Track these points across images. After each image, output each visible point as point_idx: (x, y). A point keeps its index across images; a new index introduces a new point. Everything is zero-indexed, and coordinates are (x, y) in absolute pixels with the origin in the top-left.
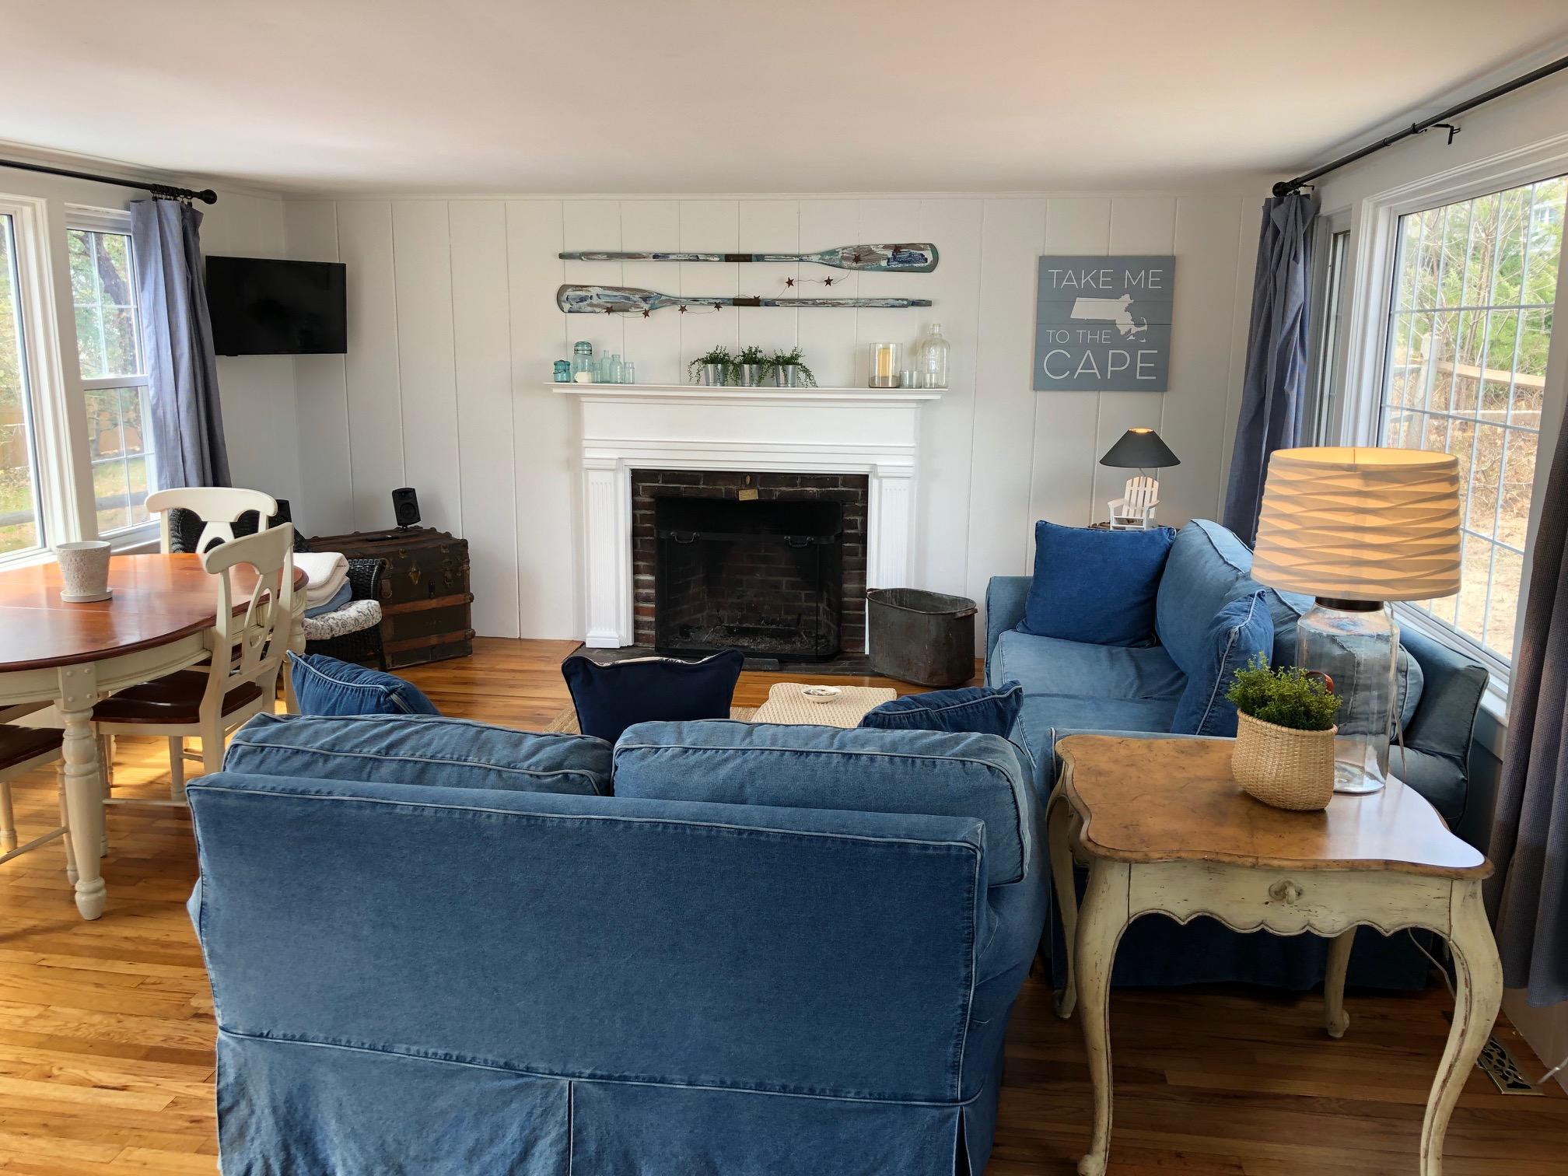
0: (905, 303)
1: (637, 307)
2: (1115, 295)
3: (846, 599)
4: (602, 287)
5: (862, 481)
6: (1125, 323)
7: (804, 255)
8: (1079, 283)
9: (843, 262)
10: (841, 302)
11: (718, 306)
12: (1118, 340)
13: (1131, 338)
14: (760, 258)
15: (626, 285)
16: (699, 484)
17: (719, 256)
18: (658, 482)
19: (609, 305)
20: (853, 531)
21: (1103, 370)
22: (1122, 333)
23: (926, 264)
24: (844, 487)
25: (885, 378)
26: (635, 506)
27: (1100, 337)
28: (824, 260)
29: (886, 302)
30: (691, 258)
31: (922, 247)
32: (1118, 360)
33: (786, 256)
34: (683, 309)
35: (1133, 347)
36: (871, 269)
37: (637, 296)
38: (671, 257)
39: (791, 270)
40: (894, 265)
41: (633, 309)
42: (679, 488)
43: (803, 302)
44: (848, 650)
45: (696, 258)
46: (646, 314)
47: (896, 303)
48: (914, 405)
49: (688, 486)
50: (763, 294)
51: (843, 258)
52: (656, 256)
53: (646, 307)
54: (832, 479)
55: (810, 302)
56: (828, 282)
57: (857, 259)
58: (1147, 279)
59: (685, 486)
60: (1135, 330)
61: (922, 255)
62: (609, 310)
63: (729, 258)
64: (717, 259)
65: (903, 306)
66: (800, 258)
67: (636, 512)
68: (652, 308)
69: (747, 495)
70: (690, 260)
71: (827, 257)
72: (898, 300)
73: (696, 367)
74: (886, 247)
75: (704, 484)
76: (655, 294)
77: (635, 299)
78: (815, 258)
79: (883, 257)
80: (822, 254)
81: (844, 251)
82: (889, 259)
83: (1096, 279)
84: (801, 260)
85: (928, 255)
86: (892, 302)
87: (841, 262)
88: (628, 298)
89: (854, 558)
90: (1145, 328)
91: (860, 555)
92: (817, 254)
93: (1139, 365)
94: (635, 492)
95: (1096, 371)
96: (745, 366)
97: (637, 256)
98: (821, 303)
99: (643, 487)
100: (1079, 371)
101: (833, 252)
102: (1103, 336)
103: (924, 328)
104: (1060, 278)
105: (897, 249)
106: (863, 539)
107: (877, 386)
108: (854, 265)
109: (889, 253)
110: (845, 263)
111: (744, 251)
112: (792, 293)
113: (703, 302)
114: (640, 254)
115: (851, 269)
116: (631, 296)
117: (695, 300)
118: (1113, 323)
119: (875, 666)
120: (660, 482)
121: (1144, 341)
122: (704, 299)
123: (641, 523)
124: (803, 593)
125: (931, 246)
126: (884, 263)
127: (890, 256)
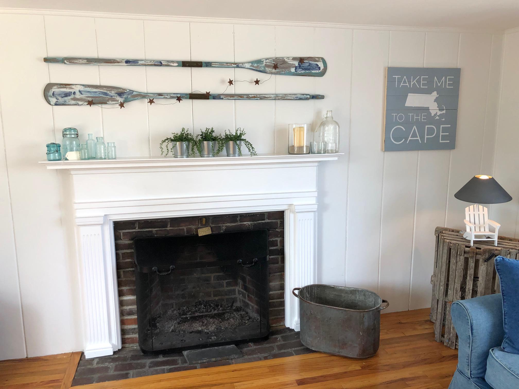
0: (308, 96)
1: (114, 100)
2: (428, 92)
3: (271, 293)
4: (83, 85)
5: (280, 215)
6: (434, 109)
7: (240, 63)
8: (410, 84)
9: (267, 69)
10: (266, 96)
11: (179, 99)
12: (431, 119)
13: (437, 118)
14: (208, 64)
15: (103, 84)
16: (167, 227)
17: (178, 62)
18: (135, 229)
19: (90, 99)
20: (275, 248)
21: (422, 137)
22: (433, 115)
23: (319, 71)
24: (269, 219)
25: (301, 148)
26: (118, 247)
27: (421, 117)
28: (253, 66)
29: (296, 96)
30: (156, 63)
31: (317, 59)
32: (430, 131)
33: (227, 63)
34: (151, 102)
35: (438, 123)
36: (285, 74)
37: (113, 92)
38: (140, 62)
39: (229, 74)
40: (300, 71)
41: (110, 102)
42: (151, 231)
43: (241, 97)
44: (274, 325)
45: (159, 64)
46: (122, 105)
47: (302, 97)
48: (316, 164)
49: (158, 229)
50: (213, 91)
51: (267, 66)
52: (127, 62)
53: (121, 100)
54: (261, 215)
55: (245, 96)
56: (257, 82)
57: (275, 67)
58: (446, 82)
59: (156, 229)
60: (439, 113)
61: (317, 65)
62: (91, 103)
63: (185, 64)
64: (176, 64)
65: (307, 99)
66: (237, 65)
67: (117, 252)
68: (127, 101)
69: (204, 232)
70: (155, 65)
71: (255, 65)
72: (303, 95)
73: (165, 144)
74: (294, 59)
75: (170, 227)
76: (128, 91)
77: (112, 94)
78: (248, 65)
79: (292, 66)
80: (252, 62)
81: (267, 61)
82: (296, 67)
83: (419, 82)
84: (238, 67)
85: (321, 65)
86: (300, 96)
87: (264, 68)
88: (106, 94)
89: (276, 265)
90: (444, 112)
91: (280, 263)
92: (249, 62)
93: (441, 134)
94: (117, 237)
95: (419, 138)
96: (205, 142)
97: (113, 61)
98: (252, 97)
99: (123, 233)
100: (410, 138)
101: (259, 62)
102: (422, 117)
103: (318, 113)
104: (399, 82)
105: (301, 60)
106: (281, 252)
107: (295, 153)
108: (274, 70)
109: (296, 63)
110: (268, 70)
111: (195, 58)
112: (231, 90)
113: (166, 96)
114: (114, 60)
115: (272, 73)
116: (108, 92)
117: (160, 95)
118: (427, 109)
120: (137, 228)
121: (444, 119)
122: (167, 94)
123: (123, 259)
124: (225, 282)
125: (323, 59)
126: (293, 70)
127: (297, 65)
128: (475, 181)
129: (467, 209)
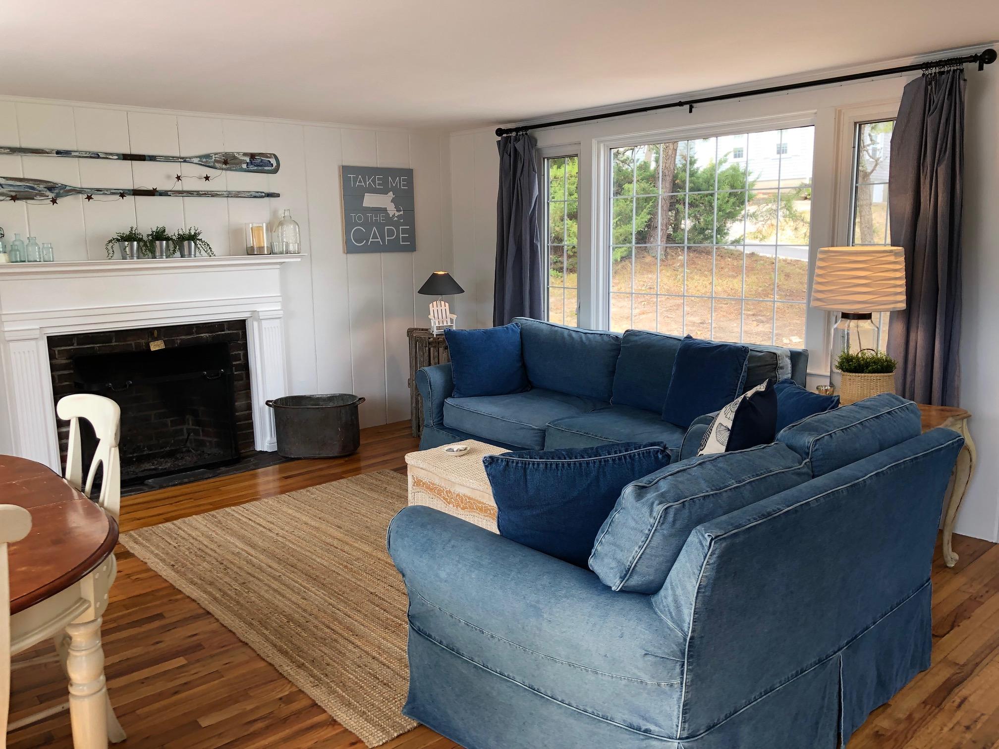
0: (263, 194)
1: (42, 195)
2: (385, 192)
3: (237, 414)
4: (4, 178)
5: (240, 325)
6: (392, 210)
7: (187, 158)
8: (366, 184)
9: (216, 164)
10: (218, 193)
11: (122, 195)
12: (389, 220)
13: (396, 219)
14: (152, 158)
15: (27, 177)
16: (111, 342)
17: (117, 155)
18: (72, 345)
19: (13, 194)
20: (238, 362)
21: (383, 239)
22: (391, 216)
23: (272, 168)
24: (229, 330)
25: (261, 249)
26: (53, 368)
27: (380, 218)
28: (202, 162)
29: (251, 193)
30: (92, 155)
31: (269, 155)
32: (390, 233)
33: (173, 157)
34: (89, 198)
35: (396, 225)
36: (236, 170)
37: (41, 186)
38: (74, 154)
39: (175, 168)
40: (252, 168)
41: (38, 198)
42: (94, 347)
43: (190, 193)
44: (243, 451)
45: (96, 156)
46: (54, 201)
47: (257, 194)
48: (278, 266)
49: (101, 345)
50: (160, 187)
51: (216, 161)
52: (58, 153)
53: (51, 195)
54: (220, 325)
55: (195, 193)
56: (207, 178)
57: (226, 163)
58: (400, 183)
59: (98, 345)
60: (397, 214)
61: (270, 162)
62: (14, 198)
63: (126, 157)
64: (116, 157)
65: (262, 197)
66: (185, 160)
67: (54, 373)
68: (58, 195)
69: (156, 346)
70: (91, 157)
71: (204, 160)
72: (258, 192)
73: (111, 244)
74: (245, 154)
75: (116, 342)
76: (59, 185)
77: (40, 189)
78: (196, 160)
79: (242, 162)
80: (200, 157)
81: (216, 156)
82: (247, 163)
83: (374, 181)
84: (185, 161)
85: (273, 161)
86: (254, 194)
87: (214, 163)
88: (33, 188)
89: (241, 382)
90: (402, 213)
91: (245, 379)
92: (197, 157)
93: (401, 236)
94: (52, 357)
95: (379, 240)
96: (157, 242)
97: (41, 151)
98: (203, 194)
99: (58, 351)
100: (371, 240)
101: (208, 156)
102: (381, 218)
103: (275, 213)
104: (355, 182)
105: (252, 156)
106: (246, 367)
107: (256, 253)
108: (224, 166)
109: (248, 159)
110: (217, 165)
111: (135, 152)
112: (178, 186)
113: (106, 192)
114: (42, 150)
115: (222, 169)
116: (36, 186)
117: (98, 190)
118: (385, 210)
119: (291, 454)
120: (75, 344)
121: (402, 221)
122: (107, 190)
123: (59, 383)
124: (169, 421)
125: (275, 155)
126: (244, 166)
127: (248, 161)
128: (434, 276)
129: (431, 305)
